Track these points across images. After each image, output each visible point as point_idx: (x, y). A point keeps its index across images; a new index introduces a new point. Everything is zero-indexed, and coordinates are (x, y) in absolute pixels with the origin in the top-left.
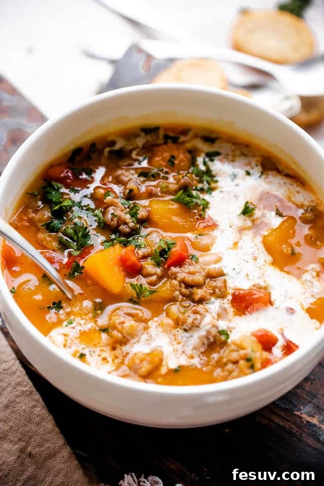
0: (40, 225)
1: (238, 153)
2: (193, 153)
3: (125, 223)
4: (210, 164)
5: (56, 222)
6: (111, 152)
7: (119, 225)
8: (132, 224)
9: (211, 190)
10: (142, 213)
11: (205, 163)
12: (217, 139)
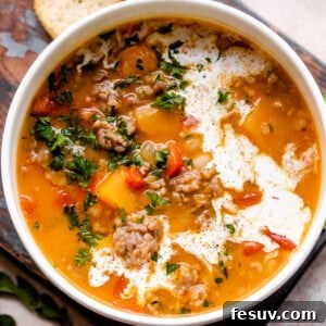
0: (45, 166)
1: (195, 36)
2: (156, 50)
3: (119, 144)
4: (175, 56)
5: (57, 159)
6: (83, 68)
7: (114, 147)
8: (124, 144)
9: (184, 85)
10: (130, 129)
11: (170, 57)
12: (171, 25)
